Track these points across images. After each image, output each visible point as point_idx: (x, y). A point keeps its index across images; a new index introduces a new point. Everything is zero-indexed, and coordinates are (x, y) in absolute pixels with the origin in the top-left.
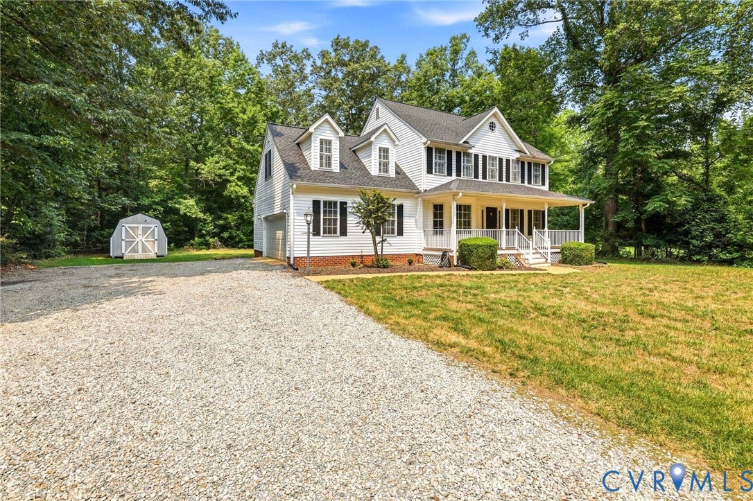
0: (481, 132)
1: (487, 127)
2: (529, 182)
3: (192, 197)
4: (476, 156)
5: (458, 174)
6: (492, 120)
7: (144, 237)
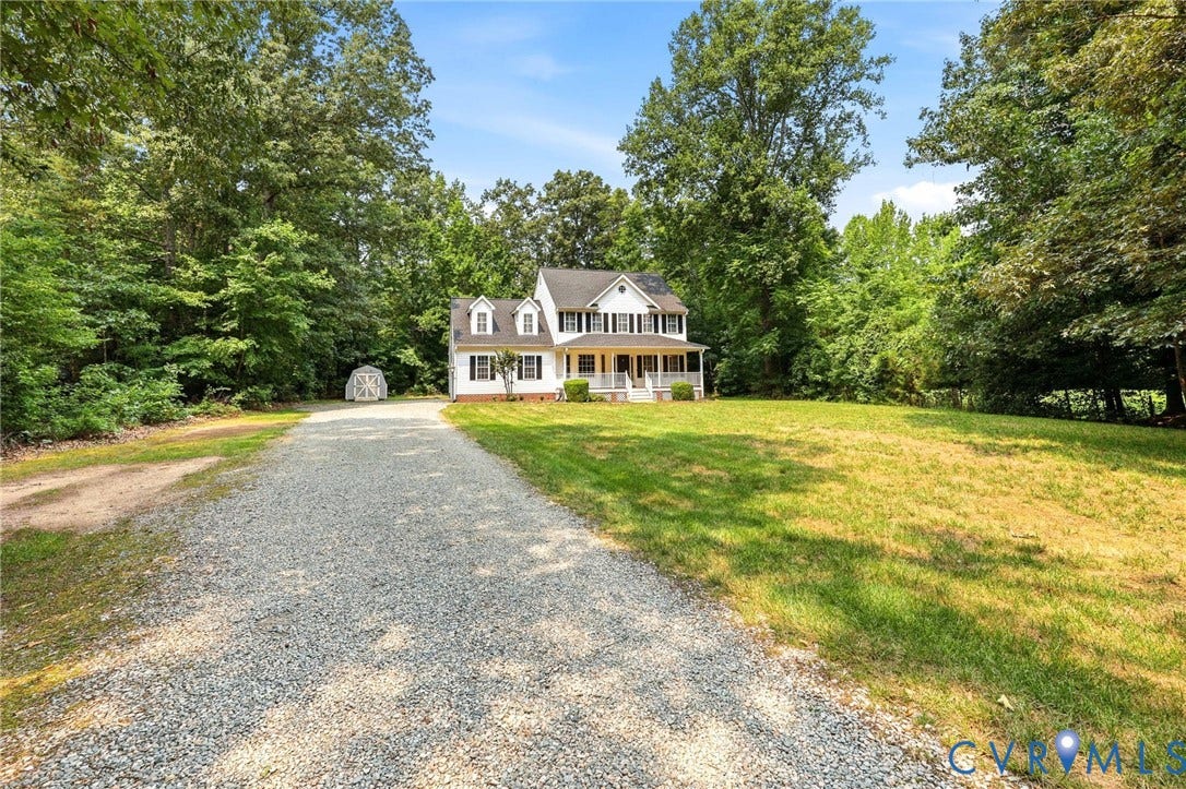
0: (612, 293)
1: (617, 289)
2: (664, 331)
3: (412, 346)
4: (606, 315)
5: (588, 329)
6: (622, 284)
7: (369, 385)
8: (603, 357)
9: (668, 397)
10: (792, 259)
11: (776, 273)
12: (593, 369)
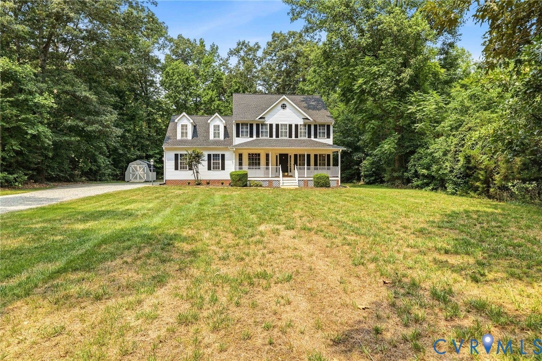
0: (277, 110)
1: (279, 106)
2: (316, 137)
4: (271, 125)
5: (258, 135)
6: (283, 103)
7: (140, 172)
8: (267, 155)
9: (311, 184)
10: (403, 75)
11: (389, 87)
12: (259, 164)
